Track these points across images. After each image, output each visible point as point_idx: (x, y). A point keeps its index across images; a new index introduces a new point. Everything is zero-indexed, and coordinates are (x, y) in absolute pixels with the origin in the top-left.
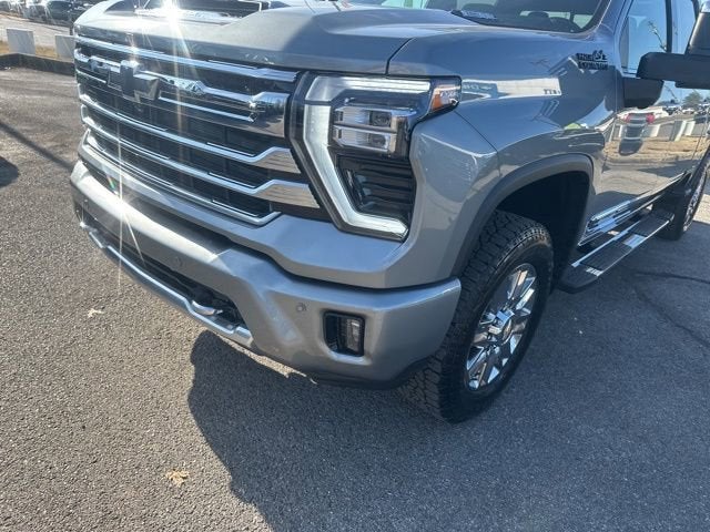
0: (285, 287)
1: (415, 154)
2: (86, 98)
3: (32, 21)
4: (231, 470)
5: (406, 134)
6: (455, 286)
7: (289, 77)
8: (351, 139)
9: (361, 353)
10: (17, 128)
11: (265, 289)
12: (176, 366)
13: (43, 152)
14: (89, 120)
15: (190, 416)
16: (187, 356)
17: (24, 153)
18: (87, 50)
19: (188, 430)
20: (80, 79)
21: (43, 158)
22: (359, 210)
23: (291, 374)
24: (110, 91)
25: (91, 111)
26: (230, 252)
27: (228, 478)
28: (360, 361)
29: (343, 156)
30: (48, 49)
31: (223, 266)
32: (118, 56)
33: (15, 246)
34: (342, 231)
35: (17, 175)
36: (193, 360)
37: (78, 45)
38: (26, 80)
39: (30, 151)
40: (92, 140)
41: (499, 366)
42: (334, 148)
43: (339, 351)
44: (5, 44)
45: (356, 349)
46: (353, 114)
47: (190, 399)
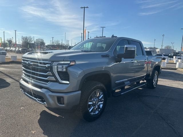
0: (51, 93)
1: (68, 71)
2: (23, 68)
3: (17, 53)
4: (44, 131)
5: (66, 68)
6: (80, 92)
7: (50, 62)
8: (60, 70)
9: (63, 104)
10: (11, 76)
11: (48, 94)
12: (37, 116)
13: (16, 80)
14: (23, 71)
15: (38, 123)
16: (39, 114)
17: (12, 81)
18: (24, 60)
19: (37, 125)
20: (23, 65)
21: (16, 81)
22: (62, 80)
23: (59, 116)
24: (27, 66)
25: (24, 70)
26: (43, 89)
27: (43, 132)
28: (64, 105)
29: (59, 72)
30: (20, 59)
31: (41, 91)
32: (28, 61)
33: (8, 98)
34: (59, 83)
35: (10, 85)
36: (40, 115)
37: (23, 60)
38: (14, 66)
39: (13, 80)
40: (24, 75)
41: (98, 111)
42: (57, 71)
43: (60, 104)
44: (11, 59)
45: (63, 103)
46: (60, 66)
47: (38, 121)
